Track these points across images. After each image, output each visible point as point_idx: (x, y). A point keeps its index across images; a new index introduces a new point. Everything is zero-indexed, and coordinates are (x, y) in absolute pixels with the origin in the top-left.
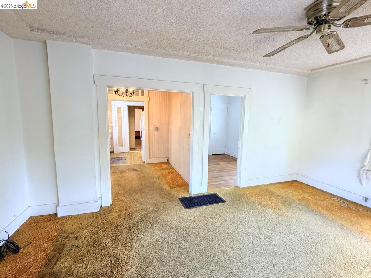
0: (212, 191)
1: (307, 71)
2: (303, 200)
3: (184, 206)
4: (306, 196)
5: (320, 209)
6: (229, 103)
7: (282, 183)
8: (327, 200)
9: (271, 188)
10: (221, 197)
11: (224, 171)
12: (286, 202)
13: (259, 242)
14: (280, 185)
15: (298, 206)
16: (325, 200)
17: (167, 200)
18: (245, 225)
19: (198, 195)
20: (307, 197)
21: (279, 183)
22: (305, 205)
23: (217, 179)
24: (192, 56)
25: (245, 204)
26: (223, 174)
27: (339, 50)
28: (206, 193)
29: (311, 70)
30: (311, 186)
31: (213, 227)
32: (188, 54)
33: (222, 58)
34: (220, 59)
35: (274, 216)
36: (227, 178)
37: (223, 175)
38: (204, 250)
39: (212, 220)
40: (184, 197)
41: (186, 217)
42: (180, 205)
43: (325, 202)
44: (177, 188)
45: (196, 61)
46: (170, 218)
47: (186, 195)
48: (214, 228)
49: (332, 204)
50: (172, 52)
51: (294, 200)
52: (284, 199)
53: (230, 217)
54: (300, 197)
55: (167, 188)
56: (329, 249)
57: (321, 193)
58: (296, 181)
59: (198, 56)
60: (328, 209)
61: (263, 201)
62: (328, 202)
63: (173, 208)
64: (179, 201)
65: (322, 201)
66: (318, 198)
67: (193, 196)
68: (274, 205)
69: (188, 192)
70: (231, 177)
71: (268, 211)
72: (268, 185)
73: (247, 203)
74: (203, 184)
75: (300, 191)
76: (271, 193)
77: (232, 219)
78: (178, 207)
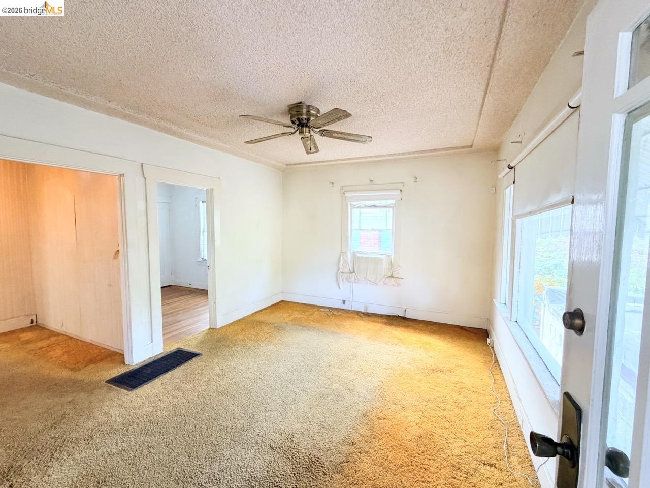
0: (173, 347)
1: (282, 165)
2: (294, 320)
3: (125, 389)
4: (296, 314)
5: (312, 323)
6: (171, 197)
7: (268, 307)
8: (316, 313)
9: (259, 318)
10: (192, 350)
11: (181, 312)
12: (279, 328)
13: (265, 382)
14: (267, 311)
15: (292, 328)
16: (314, 313)
17: (74, 395)
18: (240, 371)
19: (147, 363)
20: (298, 316)
21: (266, 309)
22: (298, 324)
23: (172, 327)
24: (121, 111)
25: (232, 347)
26: (180, 317)
27: (315, 152)
28: (161, 353)
29: (287, 165)
30: (298, 303)
31: (196, 394)
32: (112, 105)
33: (176, 127)
34: (174, 128)
35: (271, 347)
36: (191, 321)
37: (180, 319)
38: (194, 427)
39: (190, 386)
40: (118, 375)
41: (140, 402)
42: (117, 390)
43: (315, 315)
44: (92, 366)
45: (126, 120)
46: (101, 419)
47: (120, 370)
48: (198, 395)
49: (321, 315)
50: (75, 93)
51: (287, 323)
52: (276, 325)
53: (217, 370)
54: (291, 318)
55: (65, 373)
56: (328, 357)
57: (309, 307)
58: (282, 302)
59: (133, 114)
60: (319, 321)
61: (254, 335)
62: (316, 314)
63: (101, 401)
64: (109, 385)
65: (312, 315)
66: (308, 313)
67: (137, 367)
68: (267, 336)
69: (123, 363)
70: (196, 319)
71: (263, 345)
72: (253, 314)
73: (235, 345)
74: (153, 339)
75: (290, 311)
76: (260, 323)
77: (220, 372)
78: (113, 394)
